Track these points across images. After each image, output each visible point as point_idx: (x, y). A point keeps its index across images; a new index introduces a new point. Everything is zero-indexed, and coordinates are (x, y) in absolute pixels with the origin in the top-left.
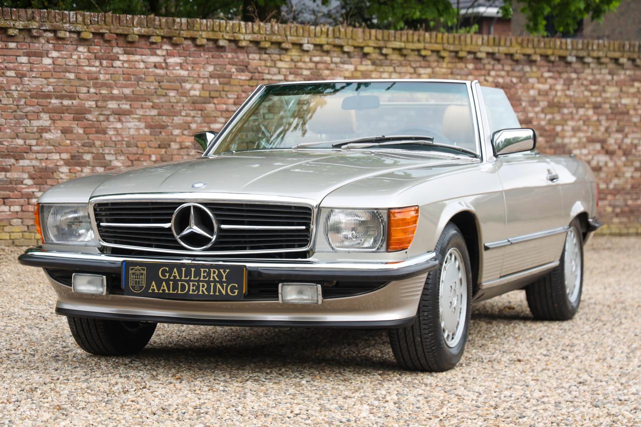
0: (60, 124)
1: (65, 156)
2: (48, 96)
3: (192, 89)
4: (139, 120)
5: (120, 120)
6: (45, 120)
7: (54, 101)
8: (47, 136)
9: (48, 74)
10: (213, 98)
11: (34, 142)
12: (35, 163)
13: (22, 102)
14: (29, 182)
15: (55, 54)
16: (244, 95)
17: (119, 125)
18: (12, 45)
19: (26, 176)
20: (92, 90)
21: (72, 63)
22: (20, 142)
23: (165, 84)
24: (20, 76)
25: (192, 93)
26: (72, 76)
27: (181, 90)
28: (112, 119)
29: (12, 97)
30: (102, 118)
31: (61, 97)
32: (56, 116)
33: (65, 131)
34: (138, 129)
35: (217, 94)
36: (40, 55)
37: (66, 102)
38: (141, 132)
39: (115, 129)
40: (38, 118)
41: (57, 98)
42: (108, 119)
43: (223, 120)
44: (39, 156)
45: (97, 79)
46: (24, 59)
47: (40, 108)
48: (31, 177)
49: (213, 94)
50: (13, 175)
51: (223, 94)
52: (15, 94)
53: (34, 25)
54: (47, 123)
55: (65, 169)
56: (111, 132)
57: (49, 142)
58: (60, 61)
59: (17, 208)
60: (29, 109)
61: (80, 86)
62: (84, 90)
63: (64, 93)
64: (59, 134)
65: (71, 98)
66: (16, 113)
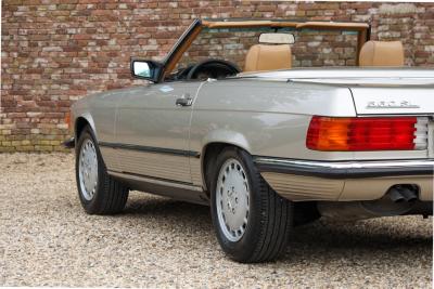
2: (155, 24)
3: (288, 9)
4: (238, 41)
5: (220, 43)
6: (153, 45)
7: (161, 28)
9: (154, 5)
10: (310, 16)
13: (134, 30)
16: (341, 12)
17: (219, 48)
20: (193, 16)
23: (261, 7)
25: (288, 13)
27: (277, 11)
28: (212, 42)
29: (125, 26)
30: (203, 42)
31: (167, 24)
32: (163, 41)
34: (237, 50)
35: (313, 13)
37: (171, 28)
38: (240, 52)
39: (216, 51)
40: (147, 44)
41: (163, 25)
42: (208, 43)
43: (320, 38)
45: (197, 6)
47: (149, 35)
49: (309, 13)
51: (320, 12)
52: (128, 24)
54: (155, 48)
56: (212, 54)
60: (140, 35)
61: (183, 13)
62: (186, 16)
63: (169, 20)
65: (174, 24)
66: (129, 40)
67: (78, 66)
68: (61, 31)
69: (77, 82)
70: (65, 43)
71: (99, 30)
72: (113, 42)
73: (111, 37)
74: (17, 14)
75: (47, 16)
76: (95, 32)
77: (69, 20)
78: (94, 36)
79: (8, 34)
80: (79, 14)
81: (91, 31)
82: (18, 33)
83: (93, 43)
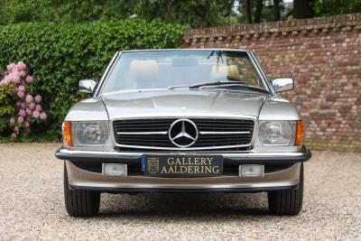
0: (351, 80)
1: (355, 99)
2: (345, 65)
6: (344, 79)
7: (349, 68)
8: (346, 88)
11: (339, 92)
12: (341, 104)
13: (334, 69)
14: (338, 115)
15: (348, 40)
18: (329, 37)
19: (337, 111)
21: (356, 44)
22: (334, 92)
24: (333, 54)
26: (356, 52)
29: (330, 67)
31: (352, 65)
32: (350, 76)
33: (355, 85)
36: (341, 41)
37: (354, 68)
40: (341, 78)
44: (343, 100)
46: (334, 45)
47: (342, 72)
48: (340, 112)
50: (331, 111)
52: (331, 65)
53: (333, 25)
55: (355, 107)
57: (347, 91)
58: (351, 44)
59: (334, 130)
60: (337, 73)
64: (351, 86)
65: (357, 65)
66: (332, 76)
67: (305, 93)
68: (297, 71)
69: (305, 103)
70: (298, 78)
71: (317, 70)
72: (323, 77)
73: (322, 75)
74: (275, 60)
75: (290, 61)
76: (314, 71)
77: (300, 64)
78: (314, 74)
79: (270, 73)
80: (306, 59)
81: (312, 70)
82: (275, 72)
83: (313, 78)
